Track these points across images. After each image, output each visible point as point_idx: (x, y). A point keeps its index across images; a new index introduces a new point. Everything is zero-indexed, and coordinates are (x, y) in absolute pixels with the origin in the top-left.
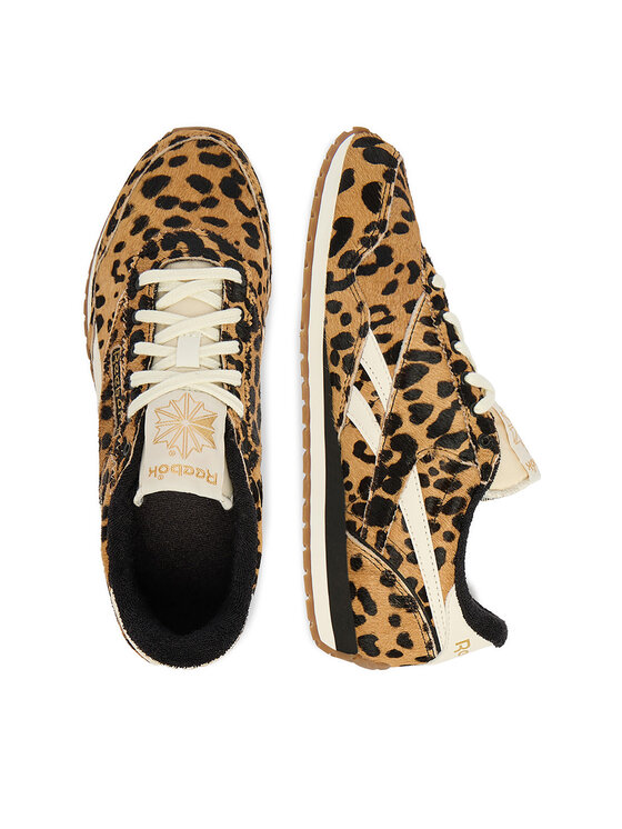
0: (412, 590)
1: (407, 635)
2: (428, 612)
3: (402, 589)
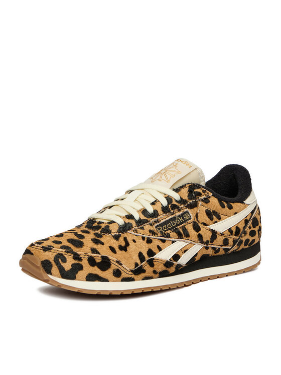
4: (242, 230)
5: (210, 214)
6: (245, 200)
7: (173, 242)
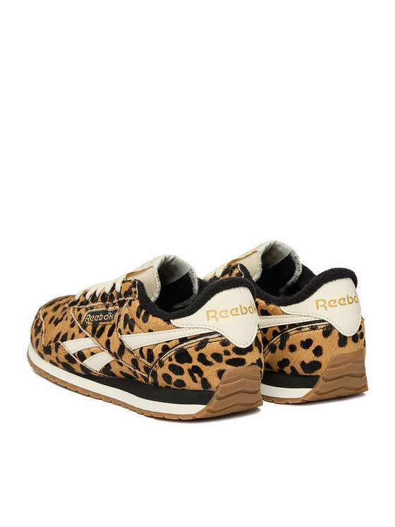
0: (278, 334)
1: (302, 342)
2: (292, 326)
3: (277, 340)
4: (156, 357)
5: (127, 320)
6: (173, 319)
7: (87, 337)
